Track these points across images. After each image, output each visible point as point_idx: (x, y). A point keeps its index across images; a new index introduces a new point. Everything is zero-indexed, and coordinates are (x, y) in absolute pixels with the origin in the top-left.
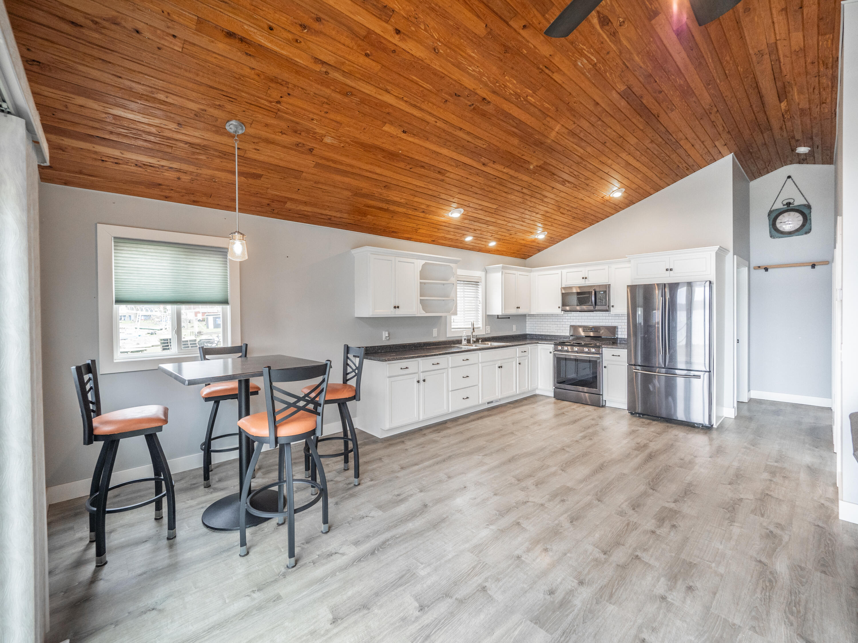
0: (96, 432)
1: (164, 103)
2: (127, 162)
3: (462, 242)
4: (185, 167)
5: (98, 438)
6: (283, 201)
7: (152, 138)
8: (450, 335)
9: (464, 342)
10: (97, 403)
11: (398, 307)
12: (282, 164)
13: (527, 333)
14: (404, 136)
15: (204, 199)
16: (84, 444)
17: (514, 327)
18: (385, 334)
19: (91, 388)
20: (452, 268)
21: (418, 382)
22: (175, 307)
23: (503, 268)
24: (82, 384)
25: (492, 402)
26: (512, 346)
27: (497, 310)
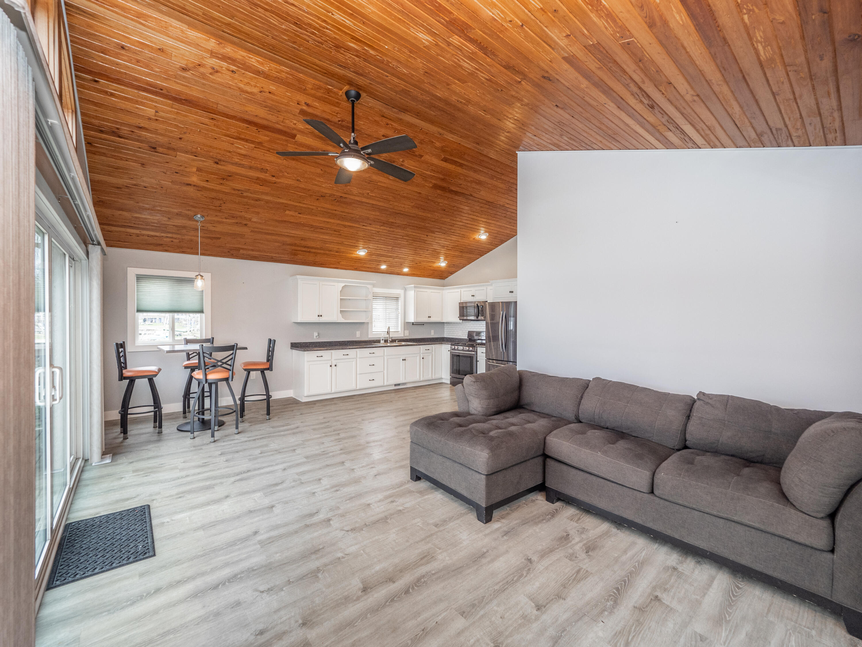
0: (124, 375)
1: (160, 211)
2: (143, 235)
3: (379, 269)
4: (175, 236)
5: (126, 378)
6: (238, 249)
7: (156, 225)
8: (371, 336)
9: (382, 342)
10: (125, 363)
11: (321, 316)
12: (230, 232)
13: (445, 336)
14: (300, 215)
15: (189, 250)
16: (119, 380)
17: (432, 332)
18: (316, 334)
19: (122, 356)
20: (368, 288)
21: (331, 366)
22: (171, 314)
23: (415, 287)
24: (118, 353)
25: (399, 385)
26: (416, 345)
27: (411, 319)
